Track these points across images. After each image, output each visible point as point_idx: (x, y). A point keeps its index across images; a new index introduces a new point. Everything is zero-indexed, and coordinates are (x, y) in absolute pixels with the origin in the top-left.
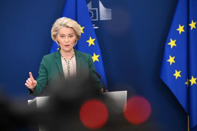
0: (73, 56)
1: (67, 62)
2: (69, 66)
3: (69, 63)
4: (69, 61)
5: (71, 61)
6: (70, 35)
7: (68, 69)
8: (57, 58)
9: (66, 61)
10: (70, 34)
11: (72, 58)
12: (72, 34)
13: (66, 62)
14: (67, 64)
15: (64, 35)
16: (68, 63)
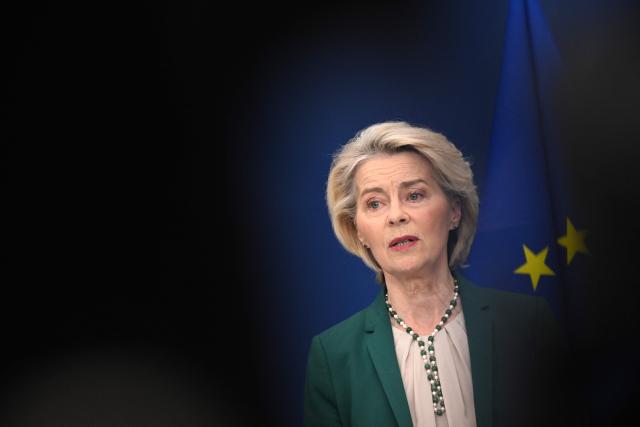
0: (449, 312)
1: (421, 344)
2: (432, 359)
3: (431, 348)
4: (431, 339)
5: (440, 337)
6: (413, 190)
7: (430, 378)
8: (371, 332)
9: (415, 337)
10: (406, 185)
11: (445, 320)
12: (421, 185)
13: (416, 343)
14: (423, 353)
15: (378, 190)
16: (426, 348)
